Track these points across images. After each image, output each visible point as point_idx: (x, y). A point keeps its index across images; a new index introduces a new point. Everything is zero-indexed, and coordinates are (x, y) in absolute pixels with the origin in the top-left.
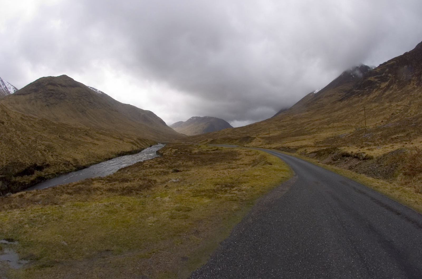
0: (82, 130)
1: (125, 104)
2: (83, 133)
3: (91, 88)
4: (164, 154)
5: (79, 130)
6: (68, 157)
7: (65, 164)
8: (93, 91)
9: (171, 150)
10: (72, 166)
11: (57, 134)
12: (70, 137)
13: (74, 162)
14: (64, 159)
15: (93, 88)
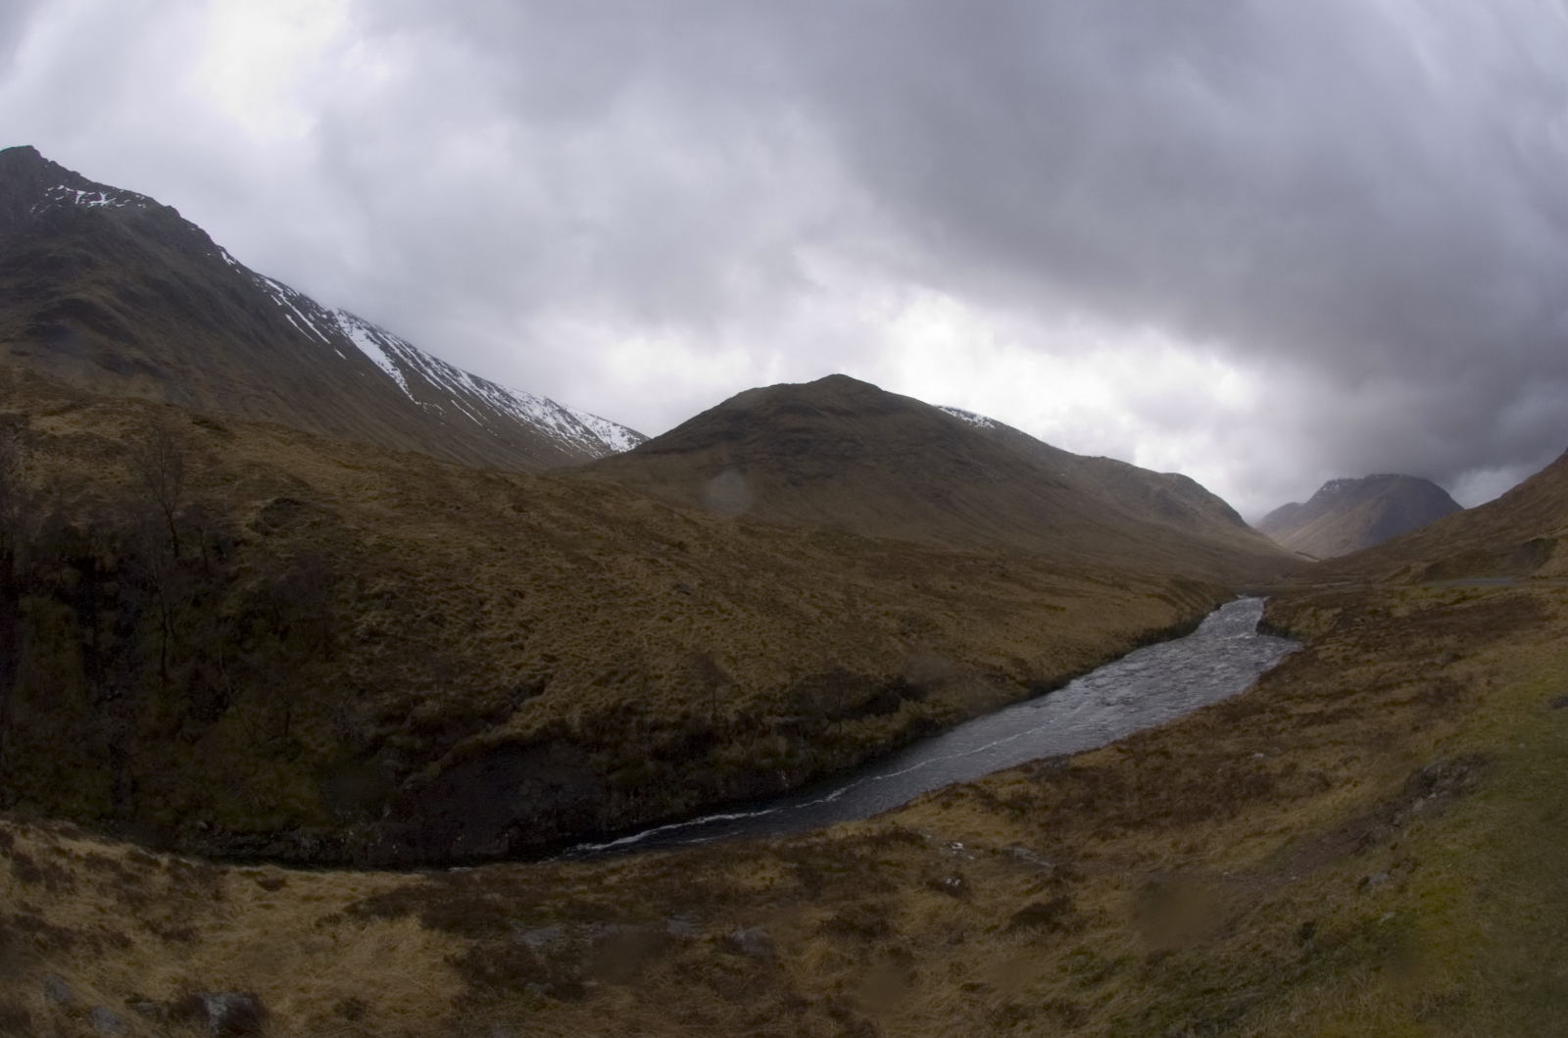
0: (979, 562)
1: (1089, 458)
2: (991, 572)
3: (951, 410)
4: (1294, 629)
5: (972, 563)
6: (990, 654)
7: (990, 676)
8: (959, 420)
9: (1314, 615)
10: (1013, 682)
11: (904, 578)
12: (954, 588)
13: (1018, 670)
14: (980, 659)
15: (959, 411)
